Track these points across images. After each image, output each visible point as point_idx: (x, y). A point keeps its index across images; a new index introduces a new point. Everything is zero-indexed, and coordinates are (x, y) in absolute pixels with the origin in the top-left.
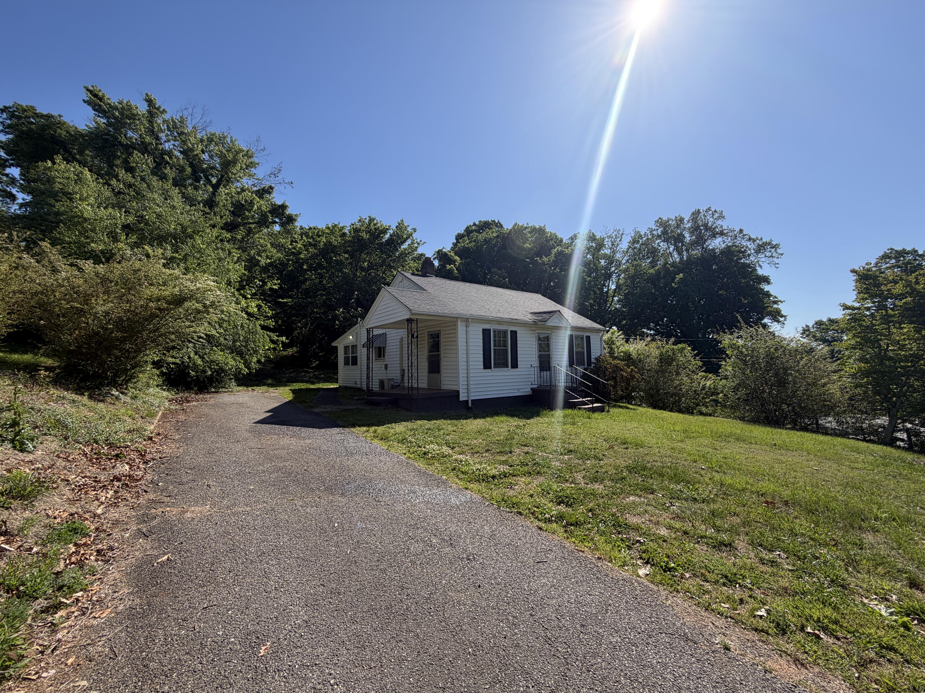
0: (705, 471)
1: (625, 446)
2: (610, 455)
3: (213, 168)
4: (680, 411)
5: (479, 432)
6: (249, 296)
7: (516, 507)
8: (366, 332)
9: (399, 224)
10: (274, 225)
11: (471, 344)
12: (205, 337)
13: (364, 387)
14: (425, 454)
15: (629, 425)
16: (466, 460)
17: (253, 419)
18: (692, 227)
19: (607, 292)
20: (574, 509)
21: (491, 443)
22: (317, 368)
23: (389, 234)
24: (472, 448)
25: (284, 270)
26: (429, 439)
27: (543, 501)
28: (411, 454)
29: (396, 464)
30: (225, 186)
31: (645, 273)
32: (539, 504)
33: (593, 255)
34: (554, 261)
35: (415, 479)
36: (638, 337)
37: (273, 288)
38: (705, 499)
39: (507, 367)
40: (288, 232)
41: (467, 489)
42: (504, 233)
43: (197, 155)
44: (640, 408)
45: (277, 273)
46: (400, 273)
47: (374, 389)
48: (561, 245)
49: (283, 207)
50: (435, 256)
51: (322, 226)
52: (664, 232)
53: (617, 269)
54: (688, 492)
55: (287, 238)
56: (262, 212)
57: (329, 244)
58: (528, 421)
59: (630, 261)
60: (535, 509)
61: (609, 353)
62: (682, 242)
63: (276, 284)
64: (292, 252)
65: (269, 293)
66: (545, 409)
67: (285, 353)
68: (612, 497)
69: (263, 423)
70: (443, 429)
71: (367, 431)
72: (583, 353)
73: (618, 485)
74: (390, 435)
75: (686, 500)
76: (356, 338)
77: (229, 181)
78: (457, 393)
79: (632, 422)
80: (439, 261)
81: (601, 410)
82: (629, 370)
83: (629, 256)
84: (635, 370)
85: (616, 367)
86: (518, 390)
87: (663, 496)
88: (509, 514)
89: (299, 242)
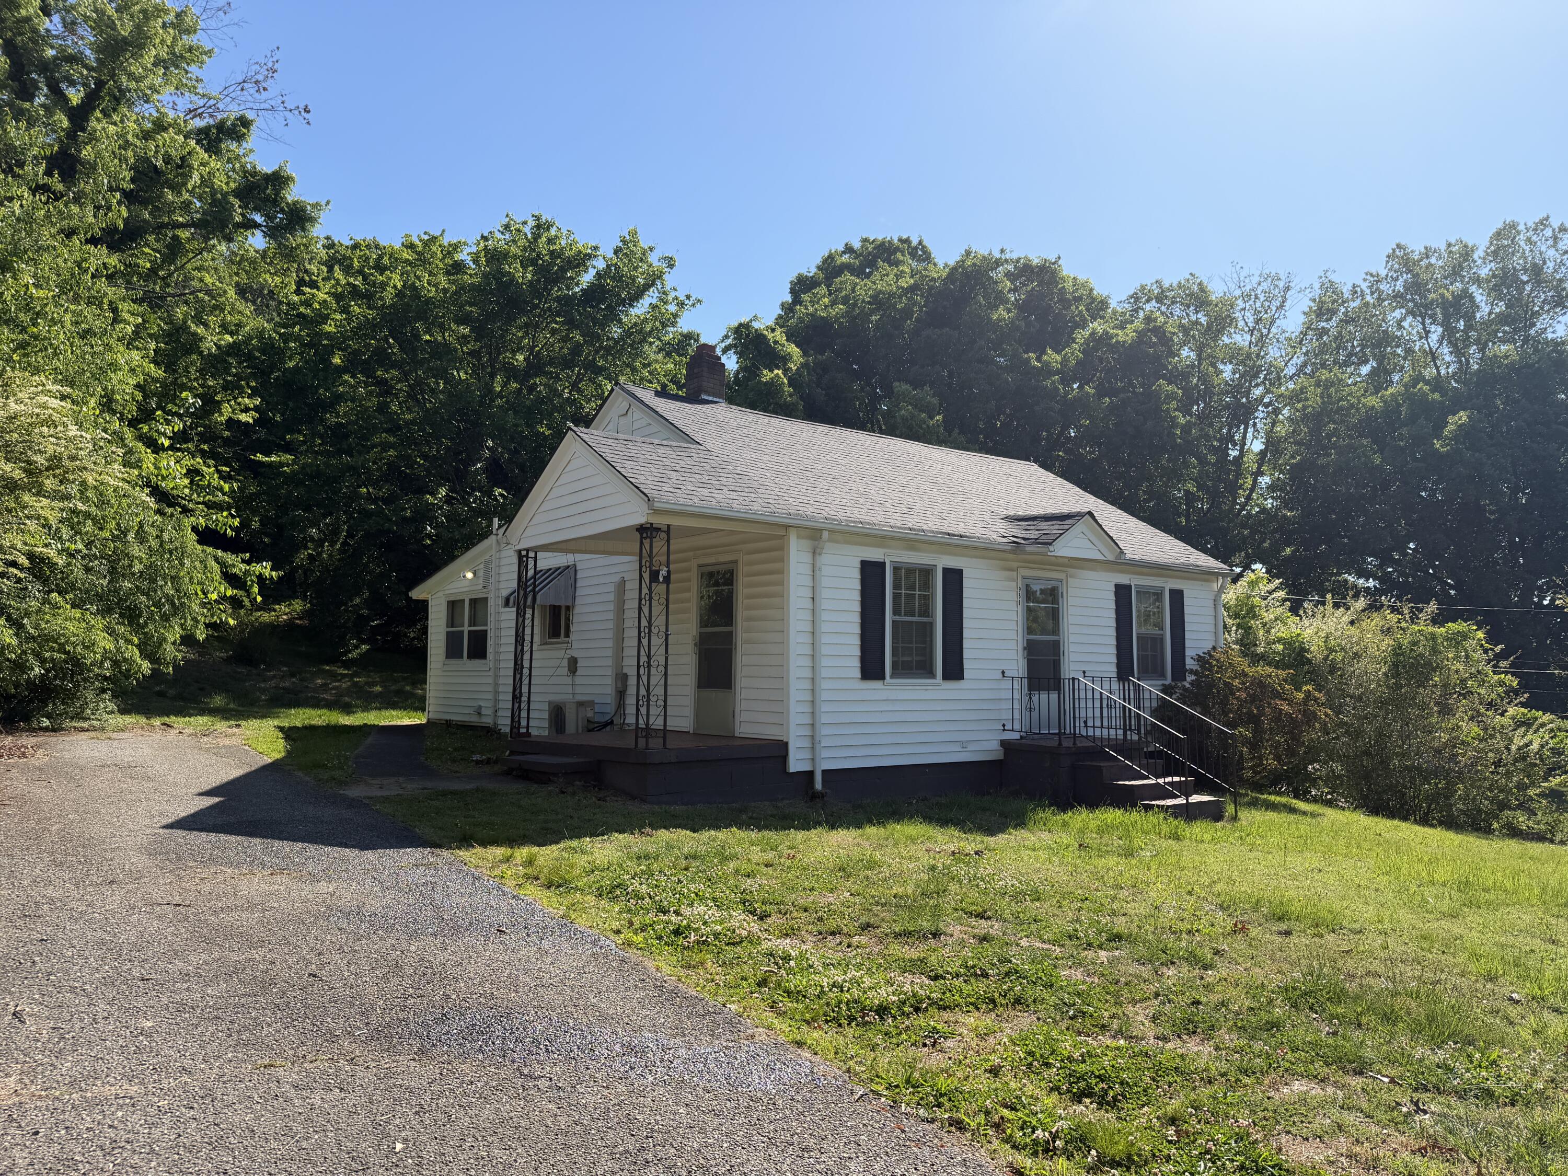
0: (1520, 1009)
1: (1283, 926)
2: (1237, 951)
3: (73, 59)
4: (1450, 824)
5: (842, 869)
6: (167, 443)
7: (948, 1105)
8: (515, 560)
9: (624, 241)
10: (248, 233)
11: (825, 605)
12: (26, 563)
13: (504, 725)
14: (677, 932)
15: (1297, 862)
16: (802, 956)
17: (161, 815)
18: (1494, 276)
19: (1238, 460)
20: (1123, 1115)
21: (877, 904)
22: (363, 663)
23: (592, 272)
24: (820, 919)
25: (272, 368)
26: (692, 887)
27: (1029, 1089)
28: (636, 933)
29: (588, 964)
30: (106, 114)
31: (1352, 406)
32: (1018, 1098)
33: (1200, 350)
34: (1079, 363)
35: (645, 1012)
36: (1329, 596)
37: (239, 421)
38: (1517, 1094)
39: (931, 674)
40: (290, 254)
41: (799, 1044)
42: (933, 279)
43: (28, 19)
44: (1329, 811)
45: (253, 376)
46: (623, 389)
47: (533, 732)
48: (1103, 317)
49: (278, 180)
50: (729, 341)
51: (392, 240)
52: (1416, 287)
53: (1268, 391)
54: (1468, 1070)
55: (285, 272)
56: (213, 192)
57: (409, 293)
58: (991, 840)
59: (1308, 370)
60: (1006, 1113)
61: (1240, 642)
62: (1469, 317)
63: (246, 410)
64: (300, 315)
65: (227, 434)
66: (1043, 807)
67: (266, 617)
68: (1238, 1080)
69: (191, 829)
70: (734, 857)
71: (507, 860)
72: (1162, 640)
73: (1258, 1046)
74: (576, 872)
75: (1461, 1095)
76: (486, 574)
77: (119, 98)
78: (782, 748)
79: (1307, 854)
80: (740, 354)
81: (1214, 813)
82: (1300, 696)
83: (1306, 354)
84: (1317, 694)
85: (1261, 685)
86: (963, 744)
87: (1392, 1081)
88: (928, 1127)
89: (321, 284)
